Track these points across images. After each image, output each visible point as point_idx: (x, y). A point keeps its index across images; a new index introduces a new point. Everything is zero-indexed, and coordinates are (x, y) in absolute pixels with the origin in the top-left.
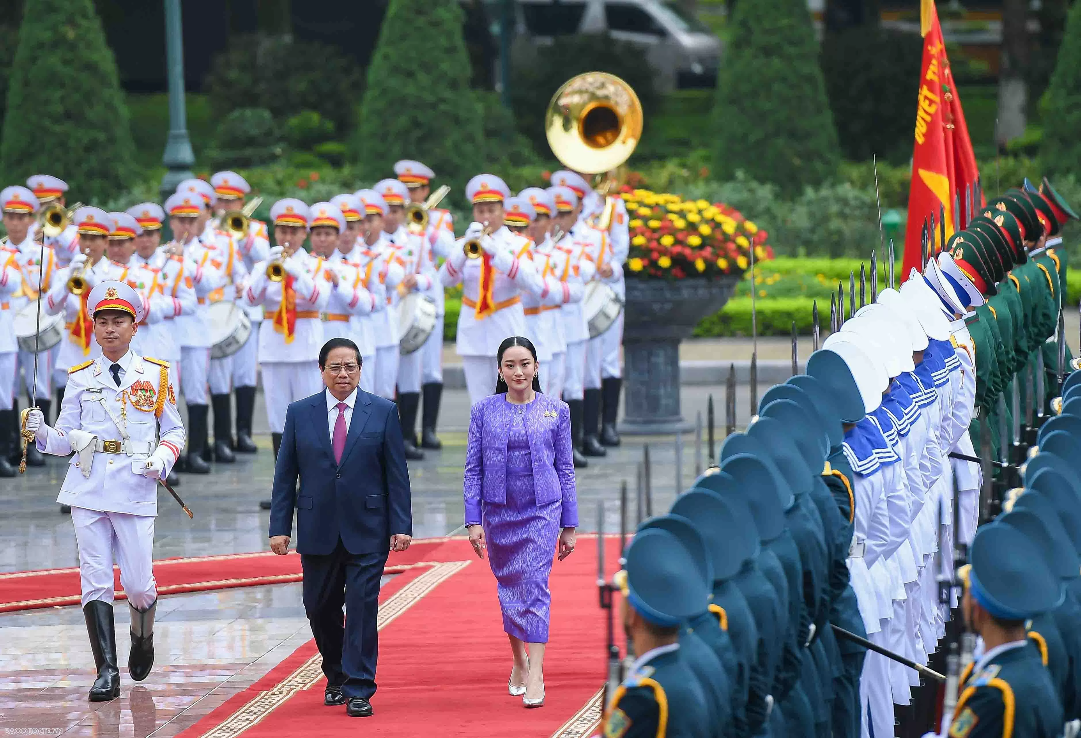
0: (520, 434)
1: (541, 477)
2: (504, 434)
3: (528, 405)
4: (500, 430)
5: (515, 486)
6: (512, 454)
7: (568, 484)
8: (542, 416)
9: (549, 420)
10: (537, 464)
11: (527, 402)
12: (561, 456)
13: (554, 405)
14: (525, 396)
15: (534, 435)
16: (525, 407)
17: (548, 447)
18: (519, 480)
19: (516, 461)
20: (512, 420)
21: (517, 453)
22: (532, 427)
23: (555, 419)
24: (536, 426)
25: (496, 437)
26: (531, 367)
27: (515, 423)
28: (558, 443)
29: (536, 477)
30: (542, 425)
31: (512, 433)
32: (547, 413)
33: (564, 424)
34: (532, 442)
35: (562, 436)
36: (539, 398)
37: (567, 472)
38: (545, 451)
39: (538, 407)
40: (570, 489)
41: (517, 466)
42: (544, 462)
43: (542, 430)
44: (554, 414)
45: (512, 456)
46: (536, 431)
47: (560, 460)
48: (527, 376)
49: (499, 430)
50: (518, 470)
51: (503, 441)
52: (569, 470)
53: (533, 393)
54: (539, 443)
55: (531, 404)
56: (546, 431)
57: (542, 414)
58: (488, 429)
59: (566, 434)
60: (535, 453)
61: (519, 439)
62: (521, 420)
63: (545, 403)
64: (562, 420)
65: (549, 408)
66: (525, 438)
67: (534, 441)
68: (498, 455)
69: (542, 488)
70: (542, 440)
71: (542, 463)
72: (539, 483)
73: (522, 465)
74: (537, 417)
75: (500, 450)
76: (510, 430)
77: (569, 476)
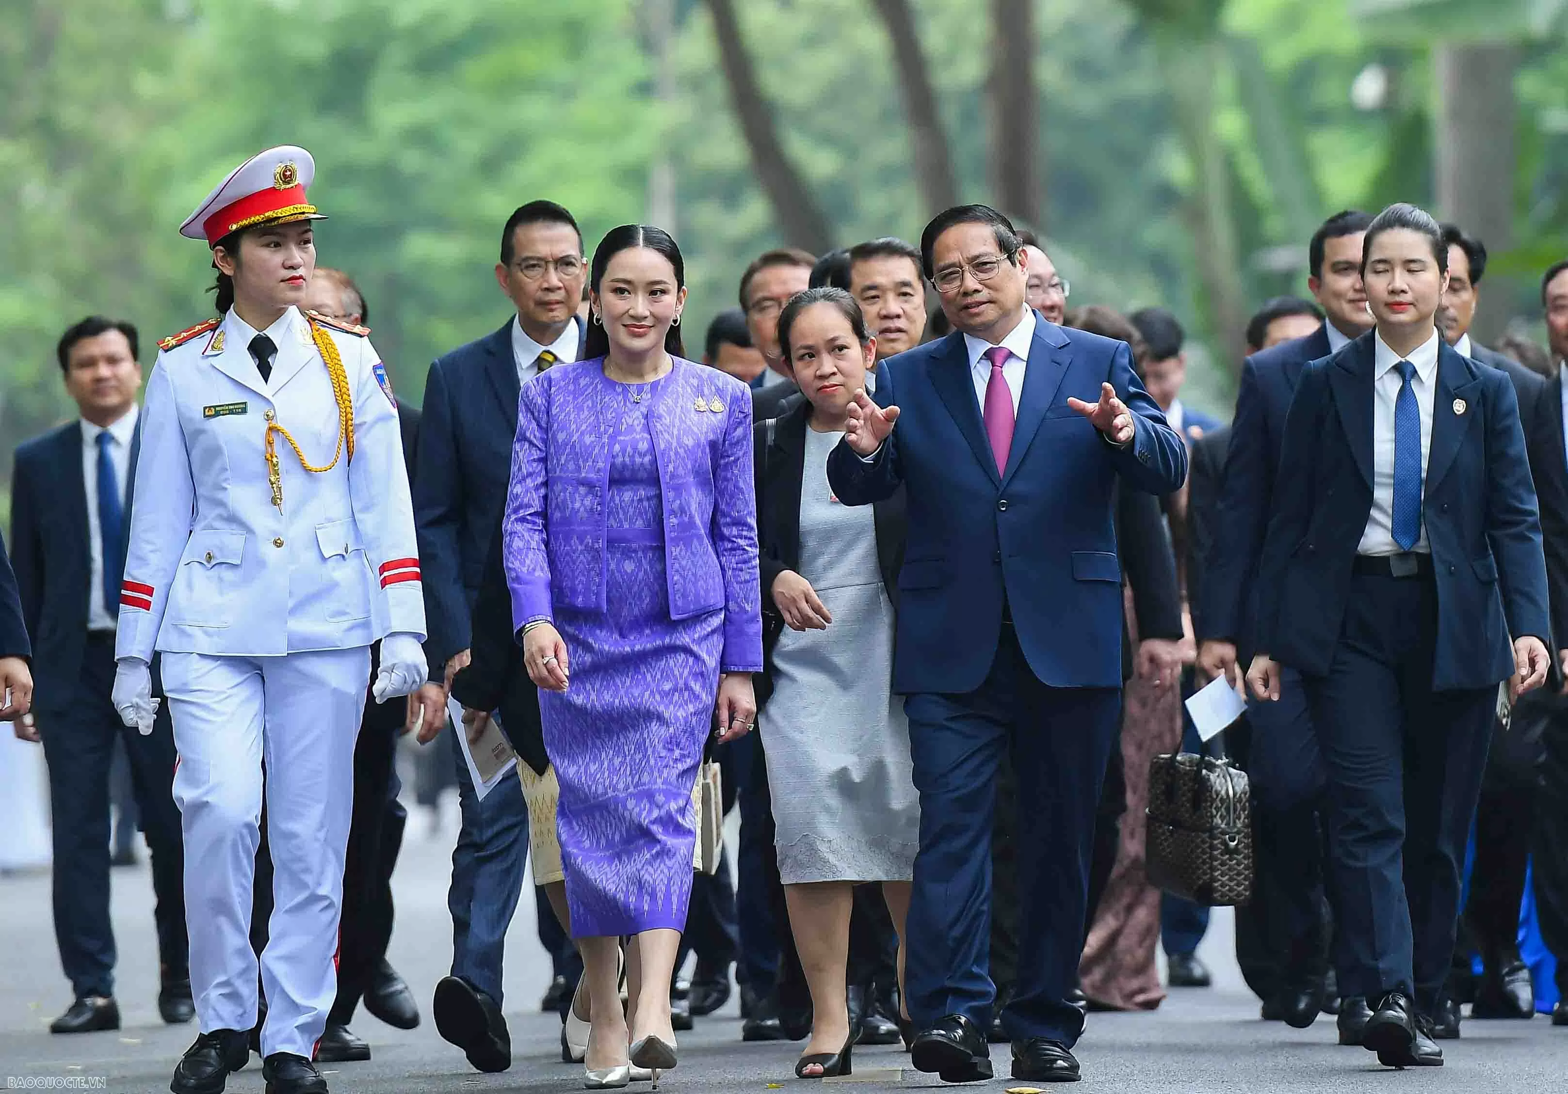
0: (635, 449)
1: (683, 553)
2: (603, 447)
3: (654, 385)
4: (593, 438)
5: (618, 571)
6: (617, 499)
7: (741, 570)
8: (689, 411)
9: (705, 419)
10: (674, 521)
11: (651, 378)
12: (728, 504)
13: (716, 385)
14: (648, 364)
15: (672, 454)
16: (647, 388)
17: (703, 484)
18: (630, 558)
19: (625, 514)
20: (619, 418)
21: (627, 496)
22: (666, 436)
23: (719, 416)
24: (676, 432)
25: (579, 454)
26: (670, 299)
27: (624, 426)
28: (723, 474)
29: (673, 551)
30: (689, 431)
31: (617, 447)
32: (701, 402)
33: (740, 431)
34: (667, 471)
35: (732, 458)
36: (682, 371)
37: (742, 542)
38: (693, 491)
39: (680, 389)
40: (747, 582)
41: (626, 526)
42: (691, 517)
43: (689, 442)
44: (717, 406)
45: (617, 501)
46: (674, 444)
47: (724, 515)
48: (658, 320)
49: (588, 439)
50: (630, 537)
51: (601, 465)
52: (746, 538)
53: (667, 359)
54: (681, 471)
55: (662, 382)
56: (698, 445)
57: (690, 405)
58: (561, 437)
59: (741, 453)
60: (671, 495)
61: (633, 462)
62: (638, 418)
63: (695, 382)
64: (733, 421)
65: (706, 391)
66: (647, 459)
67: (671, 468)
68: (586, 495)
69: (684, 579)
70: (689, 466)
71: (686, 519)
72: (677, 566)
73: (639, 524)
74: (678, 410)
75: (590, 485)
76: (613, 438)
77: (747, 551)
